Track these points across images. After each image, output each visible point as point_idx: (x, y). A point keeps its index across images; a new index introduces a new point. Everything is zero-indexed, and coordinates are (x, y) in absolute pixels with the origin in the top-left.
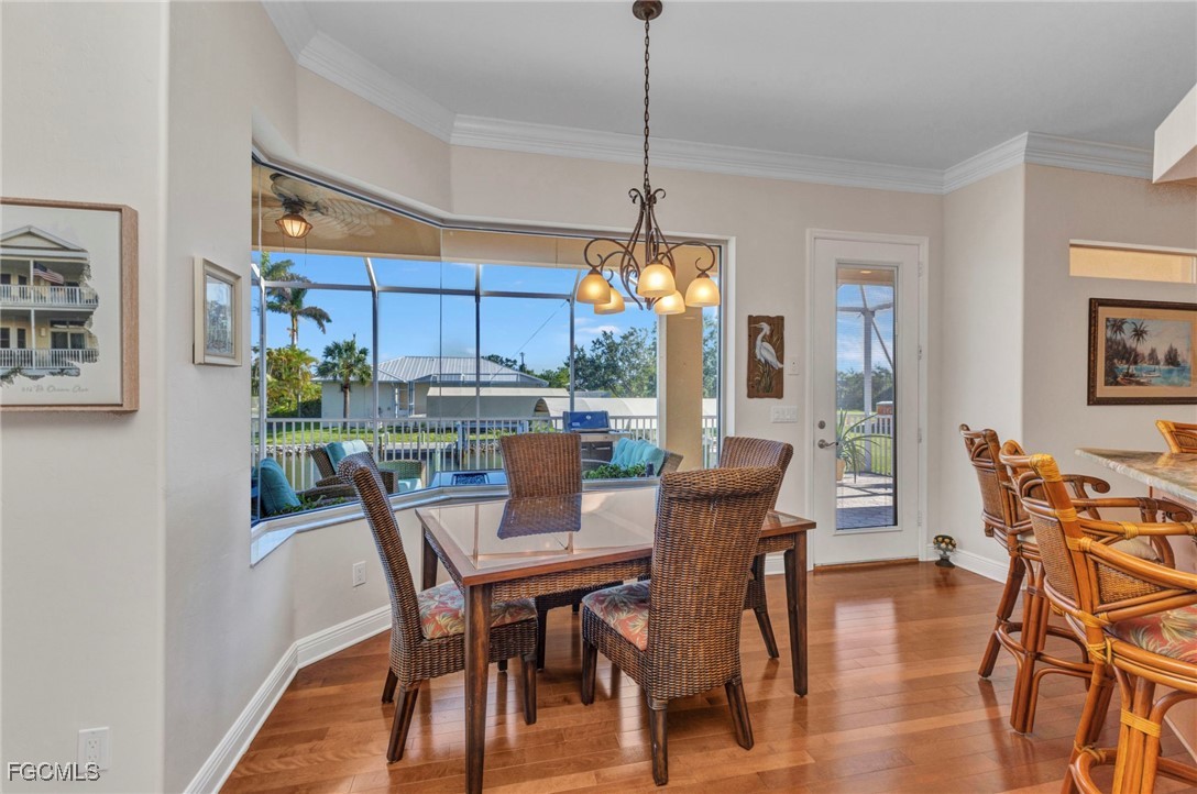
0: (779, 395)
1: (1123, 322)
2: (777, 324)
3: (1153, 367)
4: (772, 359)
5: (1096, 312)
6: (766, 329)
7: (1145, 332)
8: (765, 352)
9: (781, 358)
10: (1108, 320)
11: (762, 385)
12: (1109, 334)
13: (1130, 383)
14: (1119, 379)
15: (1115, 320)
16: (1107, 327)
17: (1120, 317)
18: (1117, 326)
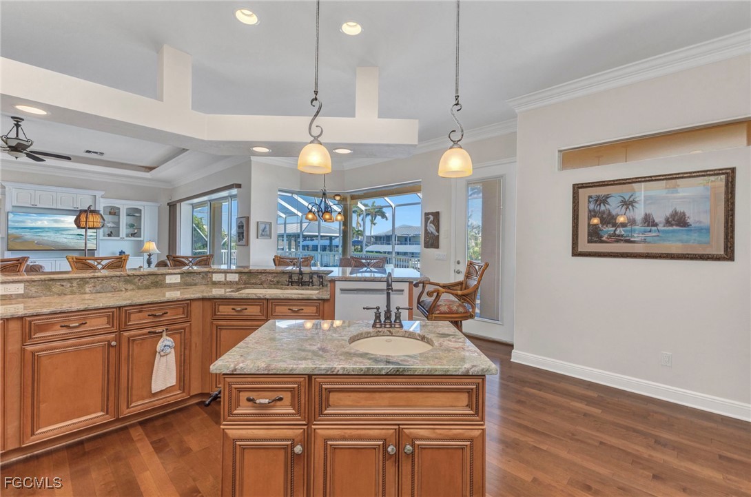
0: (437, 247)
1: (607, 197)
2: (436, 215)
3: (649, 228)
4: (434, 231)
5: (578, 193)
6: (431, 218)
7: (636, 202)
8: (432, 228)
9: (438, 230)
10: (590, 197)
11: (430, 242)
12: (592, 206)
13: (617, 241)
14: (604, 239)
15: (598, 197)
16: (589, 202)
17: (604, 194)
18: (603, 200)
